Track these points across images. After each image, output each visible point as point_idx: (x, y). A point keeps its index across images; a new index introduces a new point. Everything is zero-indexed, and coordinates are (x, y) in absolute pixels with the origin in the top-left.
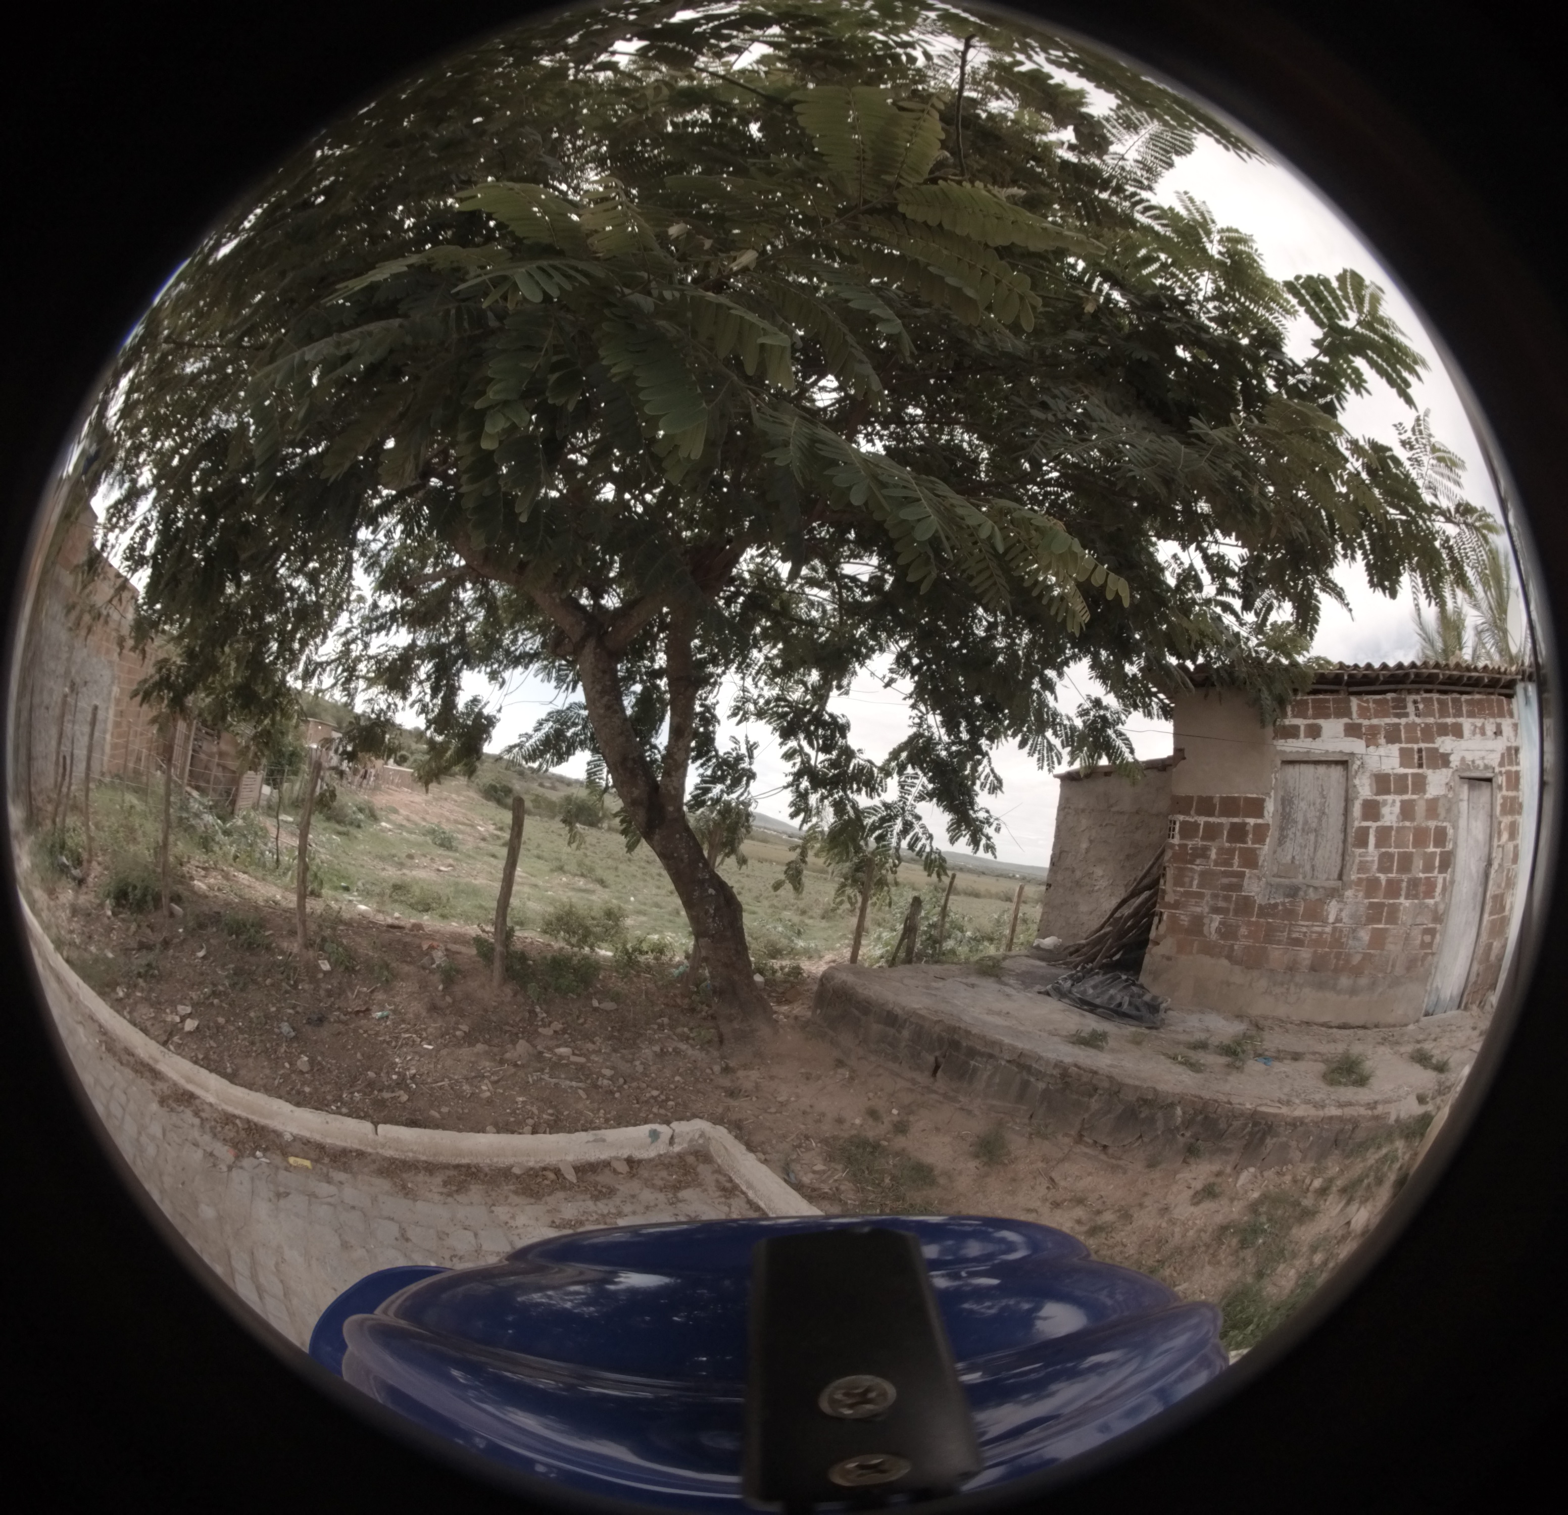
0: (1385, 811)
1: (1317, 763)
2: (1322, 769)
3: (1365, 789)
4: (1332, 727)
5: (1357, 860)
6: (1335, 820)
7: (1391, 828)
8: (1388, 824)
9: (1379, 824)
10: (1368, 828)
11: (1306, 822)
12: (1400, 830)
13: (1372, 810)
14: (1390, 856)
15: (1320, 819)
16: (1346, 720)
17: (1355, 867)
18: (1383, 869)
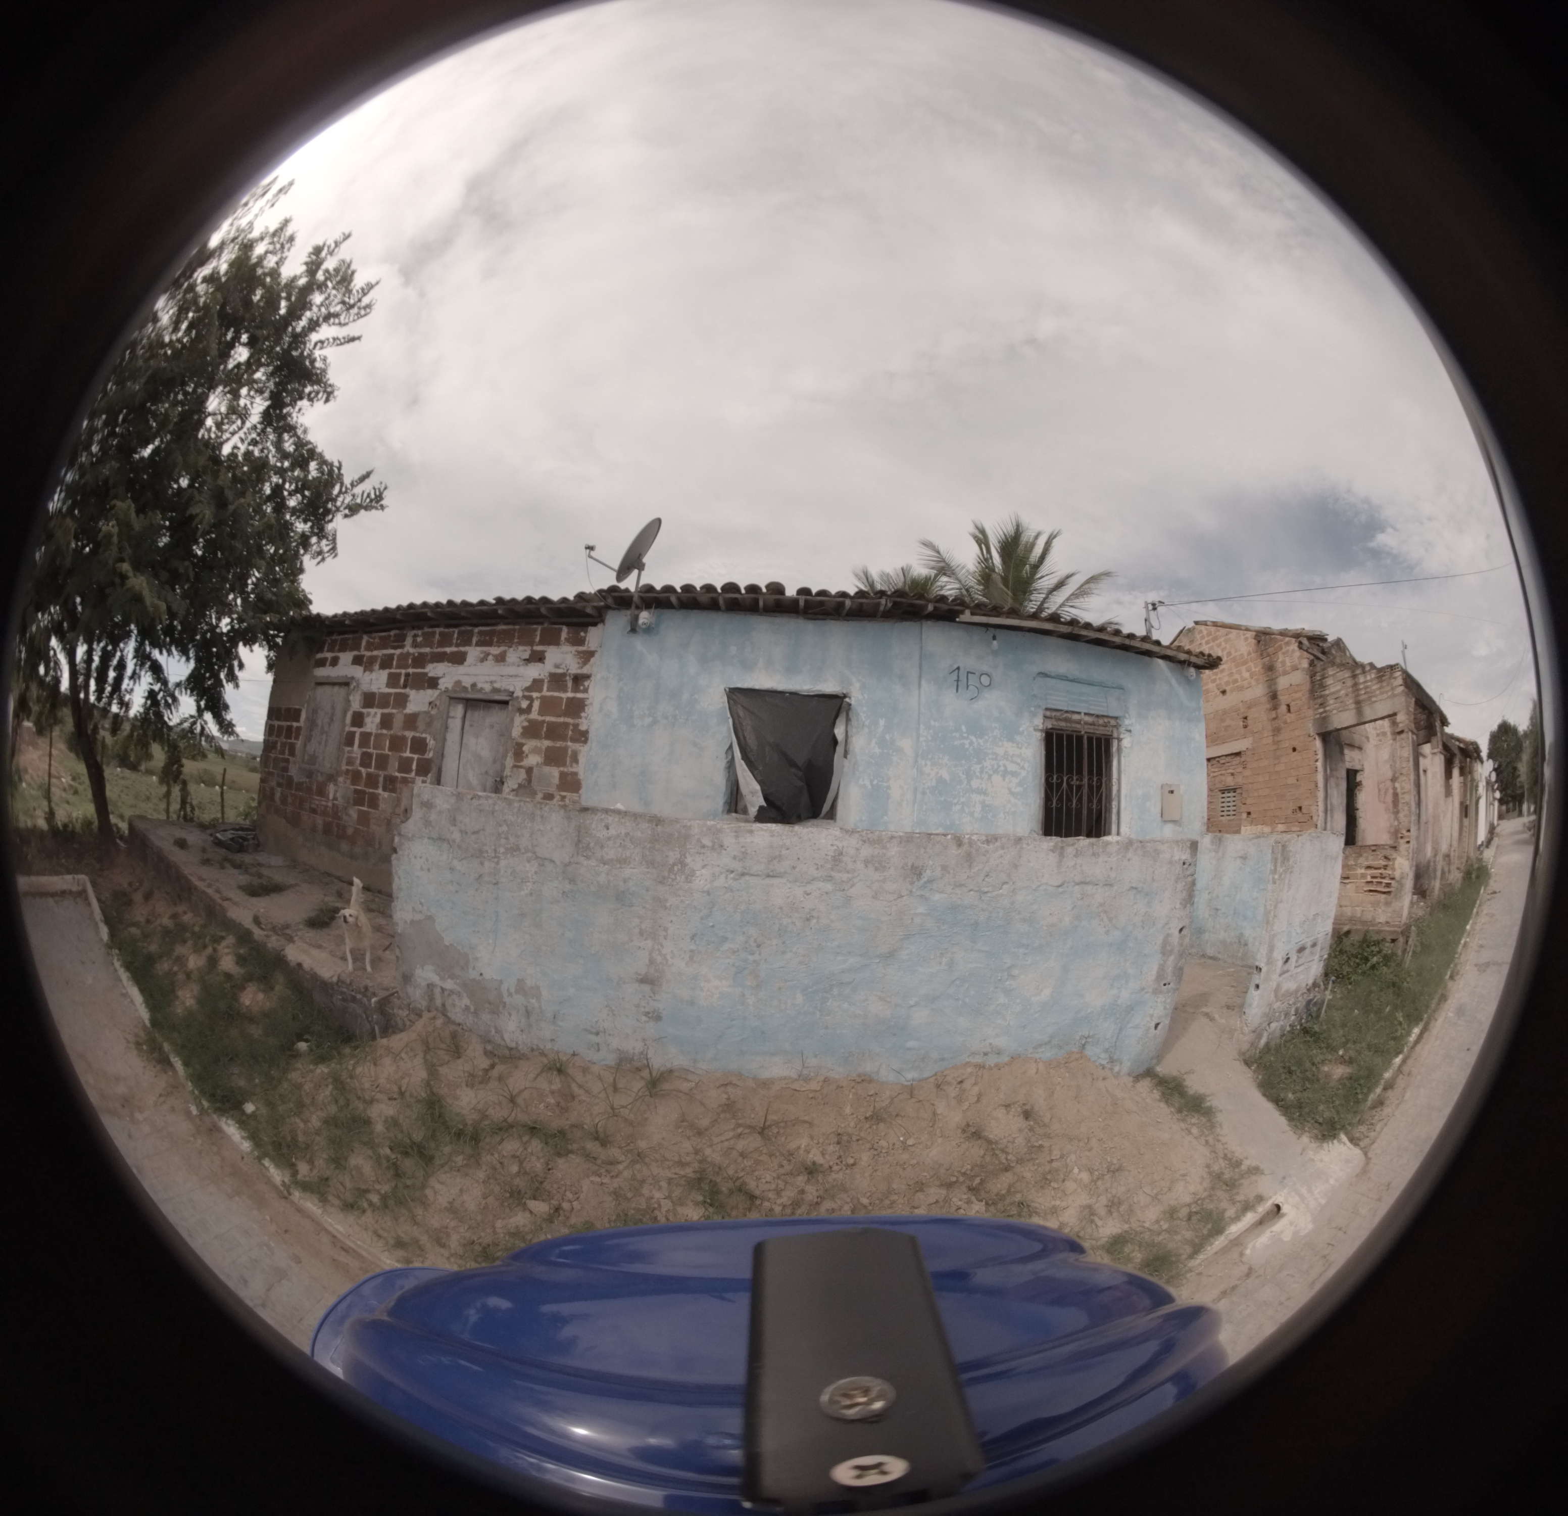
0: (368, 720)
1: (334, 684)
2: (336, 689)
3: (356, 703)
4: (346, 657)
5: (346, 755)
6: (336, 726)
7: (370, 734)
8: (368, 730)
9: (362, 730)
10: (354, 733)
11: (322, 727)
12: (377, 736)
13: (358, 719)
14: (370, 755)
15: (330, 724)
16: (356, 653)
17: (344, 761)
18: (362, 764)
